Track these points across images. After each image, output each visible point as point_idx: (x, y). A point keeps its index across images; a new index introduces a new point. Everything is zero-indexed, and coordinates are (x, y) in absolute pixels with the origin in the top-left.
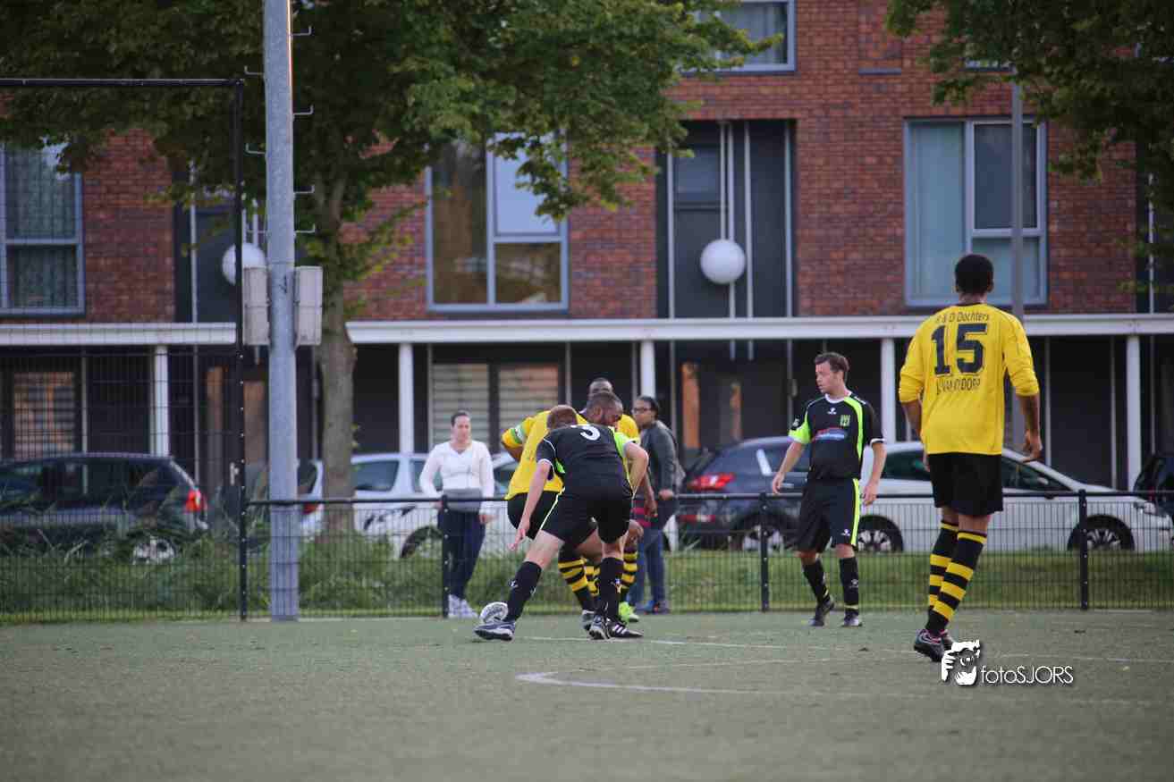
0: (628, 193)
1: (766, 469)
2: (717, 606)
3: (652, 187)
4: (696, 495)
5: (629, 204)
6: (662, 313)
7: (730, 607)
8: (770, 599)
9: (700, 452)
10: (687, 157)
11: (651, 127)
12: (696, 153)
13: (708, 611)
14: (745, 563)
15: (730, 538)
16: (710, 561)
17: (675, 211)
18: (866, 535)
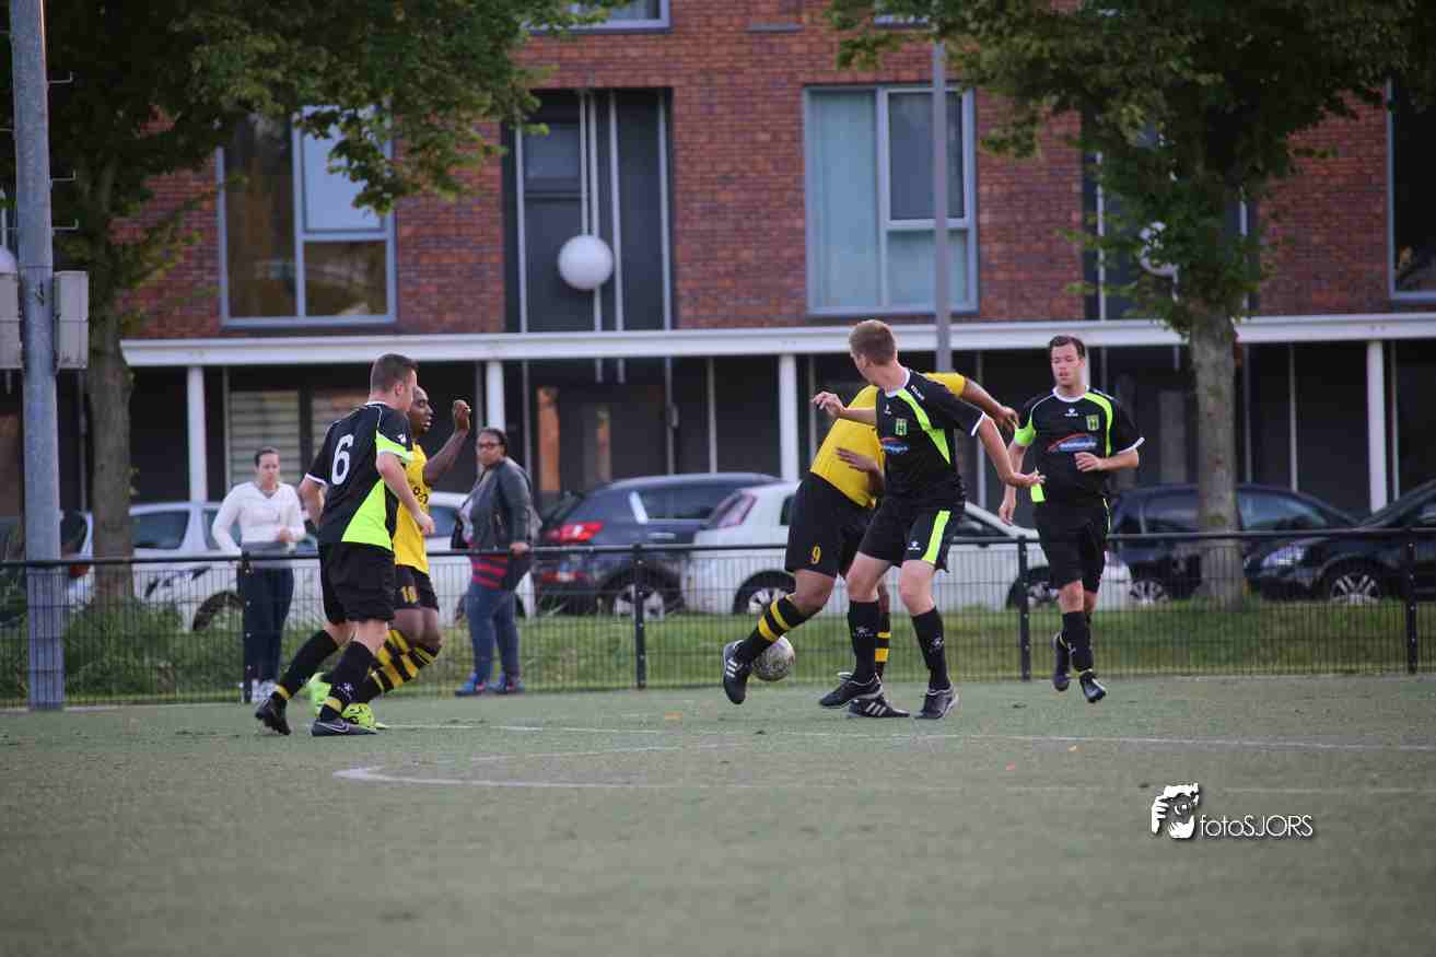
0: (469, 180)
1: (641, 516)
2: (583, 684)
3: (496, 171)
4: (556, 549)
5: (468, 192)
6: (512, 326)
7: (598, 684)
8: (648, 673)
9: (561, 496)
10: (540, 135)
11: (494, 97)
12: (551, 128)
13: (571, 690)
14: (617, 631)
15: (600, 601)
16: (574, 629)
17: (526, 200)
18: (763, 596)
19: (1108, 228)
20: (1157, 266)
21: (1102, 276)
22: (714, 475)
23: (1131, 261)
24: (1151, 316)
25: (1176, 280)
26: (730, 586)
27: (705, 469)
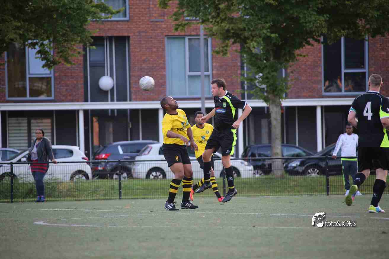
0: (74, 61)
1: (121, 152)
2: (104, 198)
3: (82, 58)
4: (97, 161)
5: (74, 64)
6: (86, 100)
7: (108, 198)
8: (122, 195)
9: (99, 146)
10: (93, 49)
11: (81, 38)
12: (96, 47)
13: (101, 199)
14: (114, 183)
15: (108, 175)
16: (102, 183)
17: (90, 66)
18: (154, 174)
19: (247, 75)
20: (260, 85)
21: (246, 88)
22: (141, 141)
23: (253, 84)
24: (259, 98)
25: (266, 89)
26: (145, 171)
27: (139, 139)
